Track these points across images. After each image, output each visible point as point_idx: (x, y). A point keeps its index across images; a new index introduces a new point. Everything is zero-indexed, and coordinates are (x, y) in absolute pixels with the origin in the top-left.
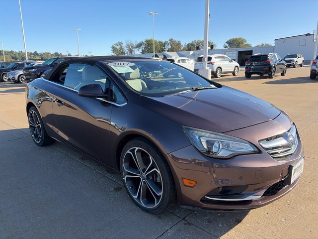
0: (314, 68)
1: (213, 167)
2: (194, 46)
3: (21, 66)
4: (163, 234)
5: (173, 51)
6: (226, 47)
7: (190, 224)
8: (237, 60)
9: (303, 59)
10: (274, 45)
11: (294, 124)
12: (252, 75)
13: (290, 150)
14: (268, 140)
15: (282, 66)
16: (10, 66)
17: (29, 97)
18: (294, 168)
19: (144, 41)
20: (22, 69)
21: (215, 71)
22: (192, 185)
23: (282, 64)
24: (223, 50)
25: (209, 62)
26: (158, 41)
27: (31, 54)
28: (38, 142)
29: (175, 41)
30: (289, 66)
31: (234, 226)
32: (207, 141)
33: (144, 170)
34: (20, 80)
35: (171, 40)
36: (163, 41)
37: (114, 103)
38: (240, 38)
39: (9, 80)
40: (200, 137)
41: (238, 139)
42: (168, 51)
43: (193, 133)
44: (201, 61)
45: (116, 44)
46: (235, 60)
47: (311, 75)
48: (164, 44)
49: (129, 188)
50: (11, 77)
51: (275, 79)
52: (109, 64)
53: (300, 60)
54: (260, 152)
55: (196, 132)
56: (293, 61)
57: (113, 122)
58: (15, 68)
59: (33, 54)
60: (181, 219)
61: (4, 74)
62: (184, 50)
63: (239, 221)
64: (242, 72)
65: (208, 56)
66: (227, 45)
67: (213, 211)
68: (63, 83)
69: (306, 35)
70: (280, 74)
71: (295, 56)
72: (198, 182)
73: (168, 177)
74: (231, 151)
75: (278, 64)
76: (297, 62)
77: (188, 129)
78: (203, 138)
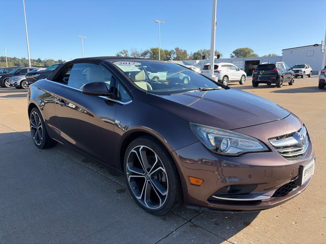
0: (323, 77)
1: (220, 166)
2: (200, 55)
3: (23, 72)
4: (167, 236)
5: (179, 60)
6: (233, 57)
7: (196, 226)
8: (244, 69)
9: (311, 70)
10: (281, 55)
11: (304, 125)
12: (259, 84)
13: (300, 150)
14: (277, 138)
15: (290, 76)
16: (12, 72)
17: (31, 98)
18: (305, 169)
19: (149, 50)
20: (24, 75)
21: (221, 79)
22: (199, 184)
23: (290, 73)
24: (229, 59)
25: (216, 70)
26: (163, 50)
27: (34, 60)
28: (39, 144)
29: (181, 50)
30: (296, 76)
31: (242, 229)
32: (215, 138)
33: (148, 170)
34: (23, 85)
35: (177, 49)
36: (169, 50)
37: (119, 102)
38: (247, 48)
39: (11, 85)
40: (208, 133)
41: (247, 136)
42: (174, 60)
43: (200, 129)
44: (207, 69)
45: (121, 52)
46: (241, 69)
47: (319, 85)
48: (170, 52)
49: (133, 188)
50: (13, 83)
51: (282, 88)
52: (114, 63)
53: (308, 71)
54: (270, 150)
55: (204, 129)
56: (301, 71)
57: (118, 120)
58: (17, 74)
59: (37, 61)
60: (186, 221)
61: (6, 79)
62: (190, 59)
63: (247, 224)
64: (249, 81)
65: (214, 64)
66: (234, 55)
67: (221, 212)
68: (66, 83)
69: (314, 46)
70: (287, 84)
71: (303, 66)
72: (205, 180)
73: (174, 176)
74: (240, 148)
75: (286, 74)
76: (304, 72)
77: (195, 125)
78: (210, 134)
